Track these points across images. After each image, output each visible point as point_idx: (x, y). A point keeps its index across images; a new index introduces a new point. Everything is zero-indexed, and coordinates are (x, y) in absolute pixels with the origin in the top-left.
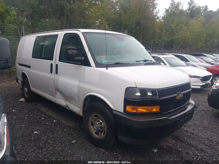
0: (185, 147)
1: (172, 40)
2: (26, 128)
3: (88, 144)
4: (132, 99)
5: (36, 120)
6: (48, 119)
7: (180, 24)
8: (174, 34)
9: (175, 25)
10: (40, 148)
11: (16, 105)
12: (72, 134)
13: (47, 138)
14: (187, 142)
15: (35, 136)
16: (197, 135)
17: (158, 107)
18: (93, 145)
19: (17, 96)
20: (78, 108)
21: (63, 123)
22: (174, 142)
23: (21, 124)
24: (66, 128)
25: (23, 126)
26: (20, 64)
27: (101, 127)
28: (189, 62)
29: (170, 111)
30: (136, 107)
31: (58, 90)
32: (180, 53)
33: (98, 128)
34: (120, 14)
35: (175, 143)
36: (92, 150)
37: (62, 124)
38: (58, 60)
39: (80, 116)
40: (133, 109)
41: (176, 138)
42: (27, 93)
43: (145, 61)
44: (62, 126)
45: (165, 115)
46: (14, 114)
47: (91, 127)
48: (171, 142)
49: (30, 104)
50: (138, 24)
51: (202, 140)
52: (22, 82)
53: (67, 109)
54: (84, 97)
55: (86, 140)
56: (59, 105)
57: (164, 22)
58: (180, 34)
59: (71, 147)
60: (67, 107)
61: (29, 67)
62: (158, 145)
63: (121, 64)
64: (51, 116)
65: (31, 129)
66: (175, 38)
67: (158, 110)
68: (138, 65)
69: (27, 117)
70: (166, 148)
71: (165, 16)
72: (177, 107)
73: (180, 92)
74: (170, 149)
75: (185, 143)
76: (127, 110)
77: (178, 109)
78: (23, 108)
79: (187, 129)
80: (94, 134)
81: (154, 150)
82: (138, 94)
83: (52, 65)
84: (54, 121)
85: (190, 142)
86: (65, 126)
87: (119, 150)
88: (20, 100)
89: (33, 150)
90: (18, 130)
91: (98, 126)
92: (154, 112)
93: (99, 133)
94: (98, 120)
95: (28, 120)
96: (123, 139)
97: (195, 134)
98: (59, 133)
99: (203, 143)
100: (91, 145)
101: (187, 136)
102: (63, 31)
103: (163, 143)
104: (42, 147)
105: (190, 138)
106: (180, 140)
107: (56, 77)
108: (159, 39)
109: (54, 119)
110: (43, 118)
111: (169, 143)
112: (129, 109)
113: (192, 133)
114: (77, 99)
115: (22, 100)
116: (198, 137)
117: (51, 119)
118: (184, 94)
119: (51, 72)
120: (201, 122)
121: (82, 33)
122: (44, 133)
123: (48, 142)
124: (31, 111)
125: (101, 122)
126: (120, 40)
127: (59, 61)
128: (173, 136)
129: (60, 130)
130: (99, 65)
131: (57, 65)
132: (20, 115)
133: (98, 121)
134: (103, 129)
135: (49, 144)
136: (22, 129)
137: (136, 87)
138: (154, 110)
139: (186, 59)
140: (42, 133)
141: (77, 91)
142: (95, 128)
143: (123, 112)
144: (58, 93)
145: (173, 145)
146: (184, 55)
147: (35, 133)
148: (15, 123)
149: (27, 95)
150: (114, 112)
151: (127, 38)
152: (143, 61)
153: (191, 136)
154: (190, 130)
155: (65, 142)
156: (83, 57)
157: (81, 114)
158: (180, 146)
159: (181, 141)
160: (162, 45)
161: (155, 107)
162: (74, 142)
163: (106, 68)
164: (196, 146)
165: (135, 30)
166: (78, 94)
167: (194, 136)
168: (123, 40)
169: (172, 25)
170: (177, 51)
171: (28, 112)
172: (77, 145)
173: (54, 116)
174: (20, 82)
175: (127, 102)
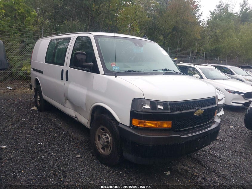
0: (205, 172)
1: (216, 48)
2: (32, 138)
3: (94, 160)
4: (139, 111)
5: (44, 130)
6: (57, 130)
7: (228, 29)
8: (220, 41)
9: (222, 30)
10: (41, 160)
11: (26, 113)
12: (79, 148)
13: (51, 151)
14: (209, 167)
15: (39, 147)
16: (223, 159)
17: (170, 122)
18: (99, 161)
19: (30, 104)
20: (86, 120)
21: (72, 136)
22: (193, 165)
23: (27, 134)
24: (74, 142)
25: (28, 136)
26: (34, 70)
27: (108, 142)
28: (234, 75)
29: (185, 129)
30: (144, 121)
31: (67, 99)
32: (225, 64)
33: (104, 143)
34: (154, 17)
35: (194, 167)
36: (96, 167)
37: (70, 137)
38: (69, 65)
39: (88, 128)
40: (140, 123)
41: (197, 161)
42: (40, 101)
43: (165, 70)
44: (70, 139)
45: (177, 132)
46: (23, 123)
47: (98, 141)
48: (189, 166)
49: (41, 113)
50: (175, 29)
51: (227, 166)
52: (35, 88)
53: (76, 120)
54: (92, 107)
55: (92, 156)
56: (68, 116)
57: (208, 27)
58: (227, 41)
59: (74, 161)
60: (76, 118)
61: (42, 72)
62: (173, 167)
63: (134, 72)
64: (61, 128)
65: (37, 140)
66: (219, 46)
67: (170, 126)
68: (155, 74)
69: (36, 127)
70: (181, 171)
71: (209, 19)
72: (195, 125)
73: (200, 108)
74: (185, 173)
75: (206, 168)
76: (133, 124)
77: (197, 127)
78: (33, 117)
79: (213, 152)
80: (101, 149)
81: (166, 172)
82: (147, 107)
83: (63, 70)
84: (63, 133)
85: (212, 167)
86: (73, 139)
87: (126, 169)
88: (33, 108)
89: (33, 162)
90: (22, 140)
91: (104, 141)
92: (166, 128)
93: (106, 149)
94: (105, 133)
95: (35, 130)
96: (128, 156)
97: (220, 159)
98: (65, 146)
99: (228, 169)
100: (96, 161)
101: (211, 160)
102: (76, 34)
103: (179, 166)
104: (43, 159)
105: (213, 162)
106: (201, 163)
107: (66, 84)
108: (199, 47)
109: (64, 131)
110: (51, 129)
111: (187, 166)
112: (135, 122)
113: (218, 157)
114: (85, 109)
115: (35, 108)
116: (224, 162)
117: (60, 130)
118: (205, 110)
119: (62, 79)
120: (233, 145)
121: (94, 36)
122: (49, 145)
123: (51, 155)
124: (40, 120)
125: (108, 136)
126: (138, 45)
127: (70, 67)
128: (194, 158)
129: (67, 142)
130: (108, 72)
131: (67, 71)
132: (28, 124)
133: (105, 135)
134: (110, 144)
135: (51, 156)
136: (28, 138)
137: (144, 99)
138: (165, 126)
139: (230, 71)
140: (46, 145)
141: (85, 101)
142: (101, 142)
143: (129, 125)
144: (68, 102)
145: (191, 168)
146: (229, 67)
147: (39, 144)
148: (21, 132)
149: (39, 103)
150: (120, 125)
151: (147, 43)
152: (163, 70)
153: (215, 161)
154: (217, 154)
155: (69, 156)
156: (92, 63)
157: (89, 126)
158: (198, 170)
159: (202, 165)
160: (203, 54)
161: (165, 122)
162: (78, 156)
163: (115, 76)
164: (218, 172)
165: (171, 35)
166: (86, 104)
167: (218, 161)
168: (141, 45)
169: (218, 31)
170: (221, 62)
171: (37, 122)
172: (81, 160)
173: (64, 128)
174: (33, 89)
175: (134, 115)
